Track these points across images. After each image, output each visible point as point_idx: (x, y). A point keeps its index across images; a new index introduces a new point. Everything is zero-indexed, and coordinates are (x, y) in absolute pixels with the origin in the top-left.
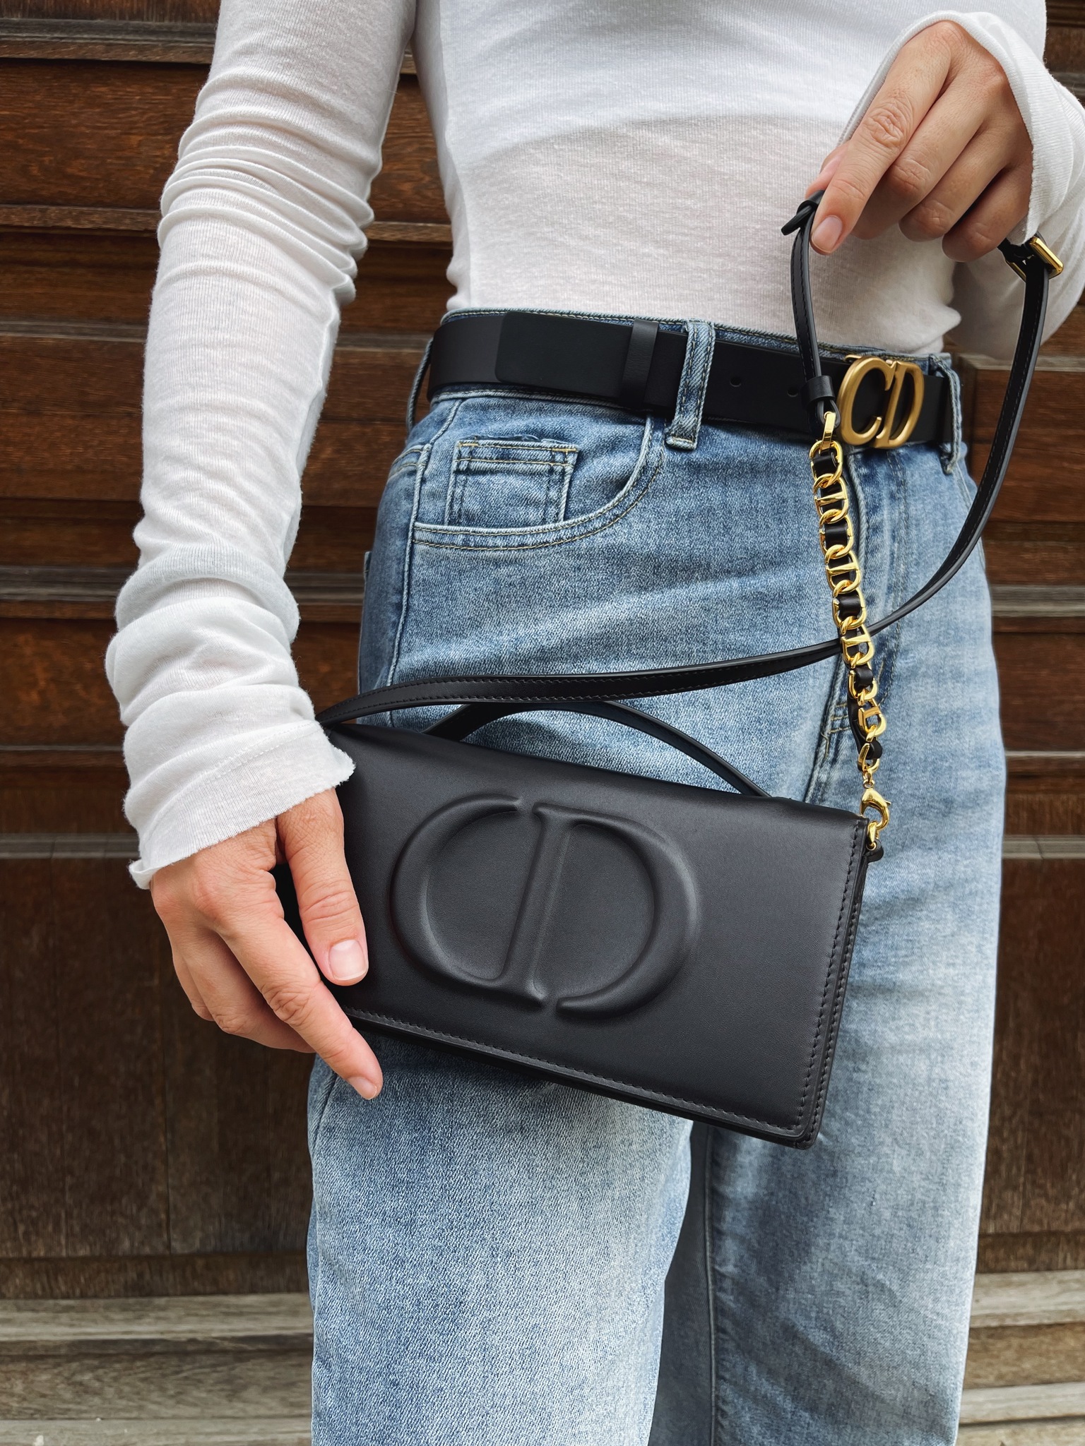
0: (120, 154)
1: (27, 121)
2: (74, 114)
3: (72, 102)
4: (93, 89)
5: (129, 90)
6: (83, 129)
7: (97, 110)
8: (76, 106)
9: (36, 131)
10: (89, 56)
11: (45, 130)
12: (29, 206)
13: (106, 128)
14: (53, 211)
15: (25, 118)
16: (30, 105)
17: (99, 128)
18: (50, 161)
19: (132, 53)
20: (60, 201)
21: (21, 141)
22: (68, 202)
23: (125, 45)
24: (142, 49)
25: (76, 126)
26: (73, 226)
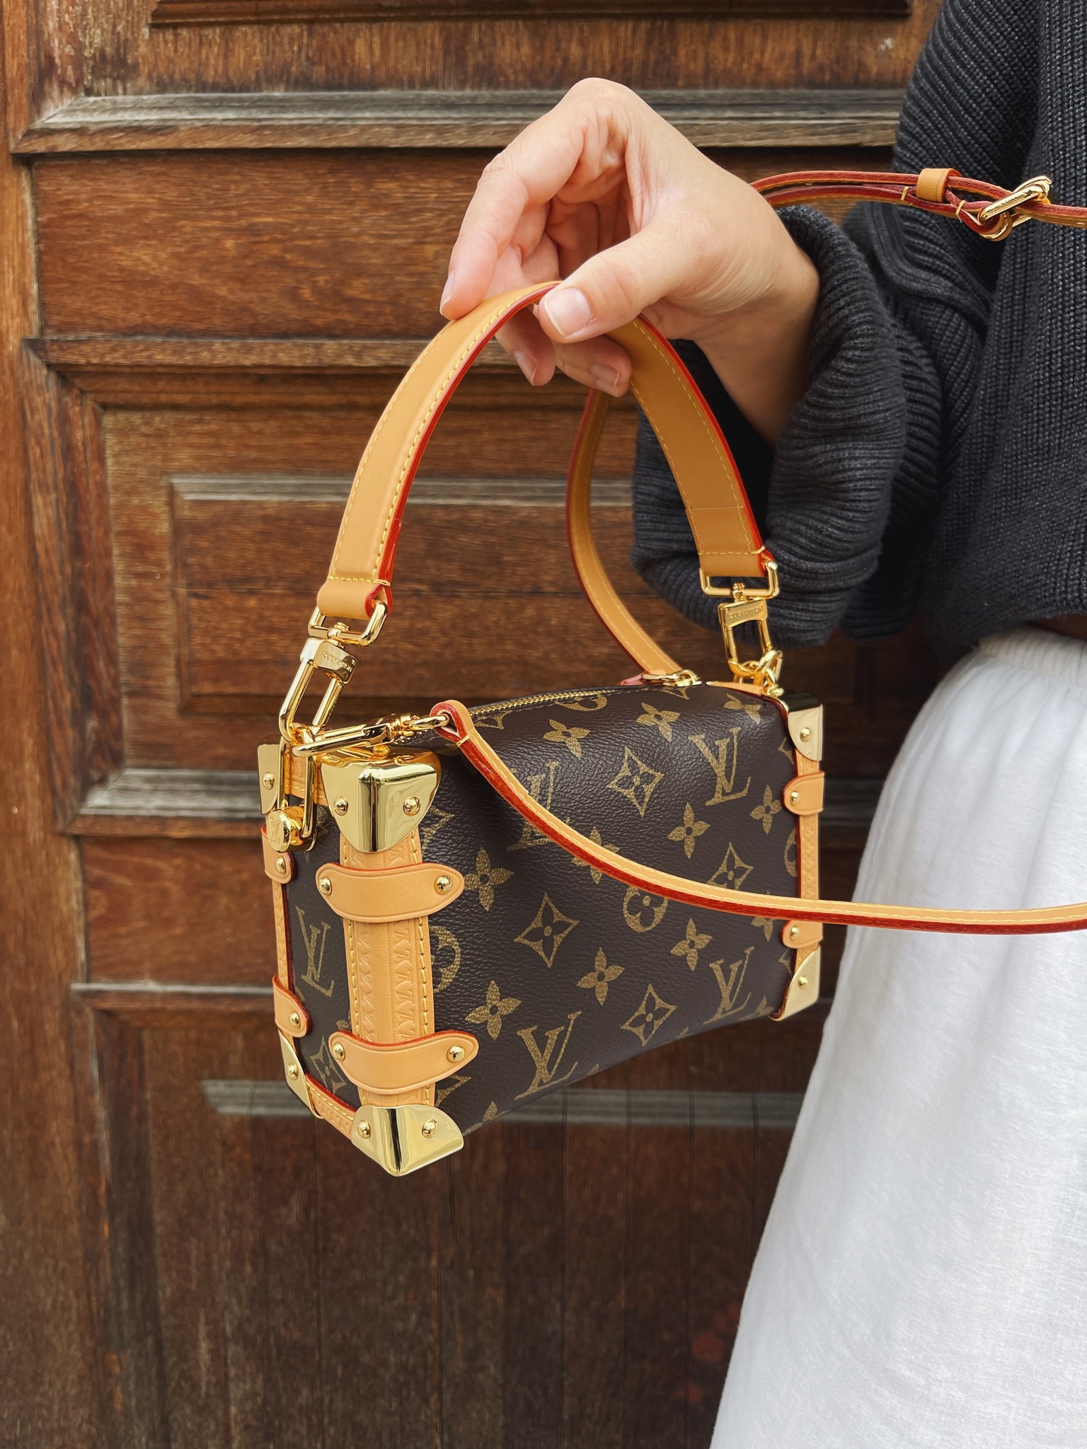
0: (412, 269)
1: (296, 230)
2: (355, 220)
3: (352, 203)
4: (380, 186)
5: (422, 185)
6: (365, 238)
7: (384, 213)
8: (358, 208)
9: (308, 243)
10: (374, 142)
11: (319, 241)
12: (300, 341)
13: (394, 237)
14: (330, 346)
15: (293, 226)
16: (299, 208)
17: (387, 236)
18: (326, 281)
19: (428, 136)
20: (337, 332)
21: (288, 257)
22: (346, 334)
23: (421, 126)
24: (440, 131)
25: (358, 235)
26: (355, 364)
